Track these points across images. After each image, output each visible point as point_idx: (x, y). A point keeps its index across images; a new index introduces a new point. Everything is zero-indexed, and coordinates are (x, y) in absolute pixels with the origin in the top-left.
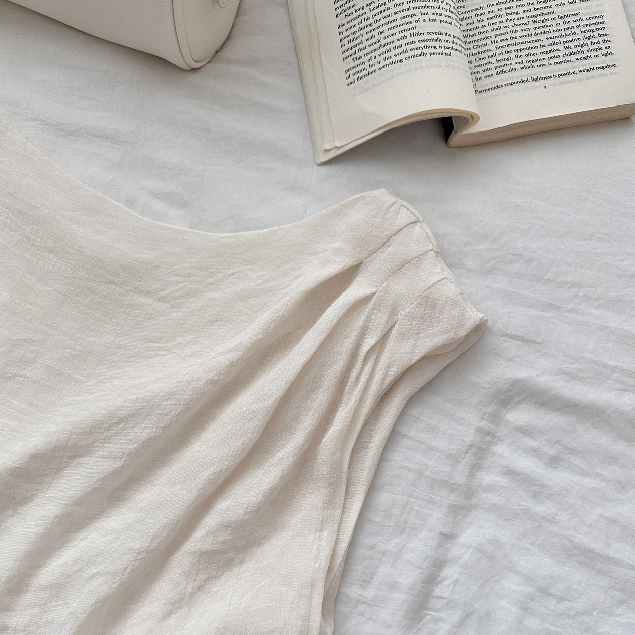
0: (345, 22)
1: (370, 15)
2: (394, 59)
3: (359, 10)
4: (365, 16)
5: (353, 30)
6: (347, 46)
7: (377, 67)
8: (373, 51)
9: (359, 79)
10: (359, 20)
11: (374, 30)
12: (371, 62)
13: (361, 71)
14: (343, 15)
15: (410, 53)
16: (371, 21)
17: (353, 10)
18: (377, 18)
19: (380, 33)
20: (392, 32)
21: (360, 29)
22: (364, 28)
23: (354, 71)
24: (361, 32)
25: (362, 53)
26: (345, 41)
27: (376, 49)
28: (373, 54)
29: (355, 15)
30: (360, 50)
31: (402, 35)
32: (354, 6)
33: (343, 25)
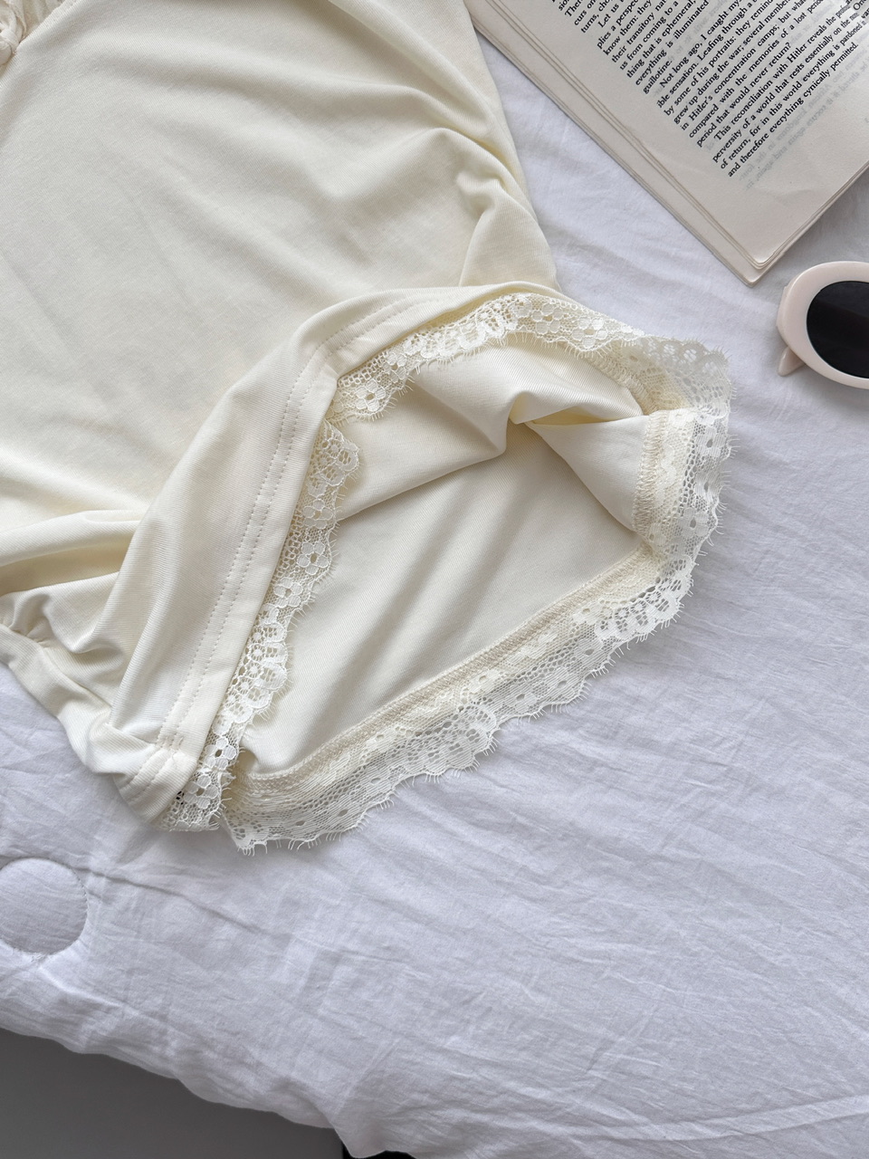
0: (666, 91)
1: (705, 63)
3: (680, 65)
4: (698, 69)
5: (689, 97)
6: (693, 125)
7: (765, 129)
8: (745, 110)
9: (743, 159)
10: (690, 79)
11: (726, 81)
12: (752, 127)
13: (741, 147)
14: (657, 84)
15: (806, 86)
16: (712, 71)
17: (669, 70)
18: (720, 62)
19: (739, 82)
20: (757, 71)
21: (701, 91)
22: (706, 87)
23: (730, 151)
24: (706, 93)
25: (726, 121)
26: (683, 120)
27: (748, 106)
28: (748, 115)
29: (678, 76)
30: (719, 119)
31: (777, 66)
32: (667, 64)
33: (666, 98)
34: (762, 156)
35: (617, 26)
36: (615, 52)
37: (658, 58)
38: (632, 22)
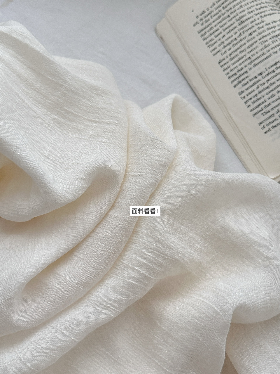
0: (243, 89)
1: (264, 81)
3: (253, 79)
4: (260, 82)
5: (254, 94)
6: (253, 106)
9: (273, 127)
10: (256, 86)
11: (272, 90)
13: (273, 122)
14: (240, 85)
16: (266, 85)
17: (247, 80)
18: (271, 81)
19: (278, 92)
21: (260, 92)
22: (262, 91)
23: (267, 122)
24: (262, 94)
25: (268, 108)
26: (250, 103)
29: (251, 83)
30: (266, 107)
32: (247, 77)
33: (243, 92)
35: (229, 56)
36: (226, 67)
37: (243, 74)
38: (236, 56)
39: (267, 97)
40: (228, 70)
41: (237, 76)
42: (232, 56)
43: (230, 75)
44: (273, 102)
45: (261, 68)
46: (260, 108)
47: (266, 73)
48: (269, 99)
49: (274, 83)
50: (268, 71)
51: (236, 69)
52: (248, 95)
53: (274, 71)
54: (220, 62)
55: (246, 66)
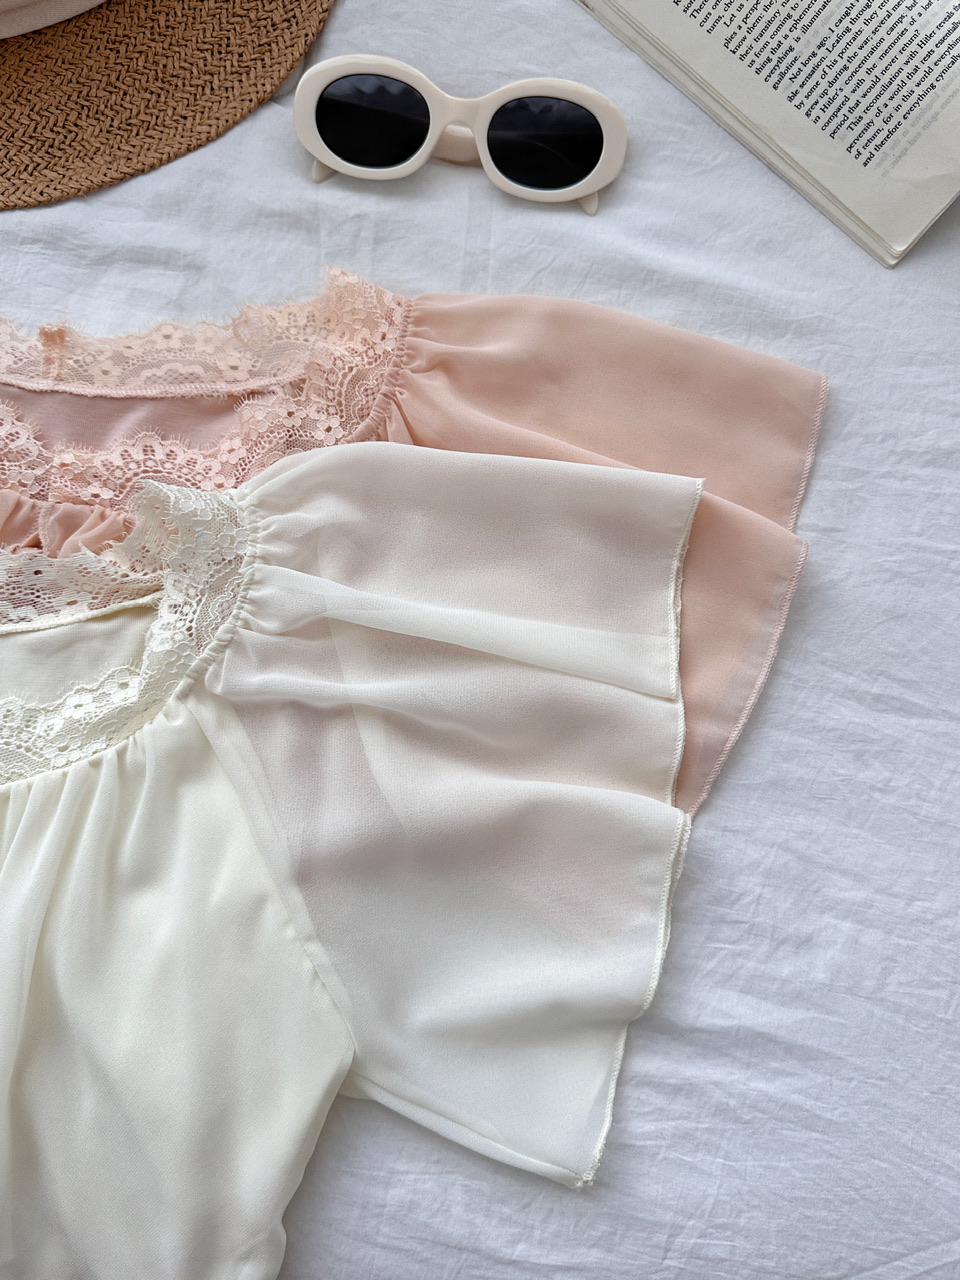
0: (795, 86)
1: (834, 55)
2: (919, 91)
3: (808, 60)
4: (827, 62)
5: (819, 90)
6: (825, 118)
7: (898, 117)
8: (877, 98)
9: (879, 147)
10: (819, 72)
11: (856, 72)
12: (885, 114)
13: (874, 137)
14: (786, 80)
15: (937, 71)
16: (842, 63)
17: (798, 65)
18: (849, 53)
19: (869, 71)
20: (887, 59)
21: (831, 84)
22: (836, 78)
23: (863, 140)
24: (837, 86)
25: (858, 112)
26: (814, 114)
27: (880, 95)
28: (880, 103)
29: (808, 70)
30: (851, 110)
31: (907, 53)
32: (796, 59)
33: (795, 94)
34: (896, 143)
35: (743, 25)
36: (742, 50)
37: (786, 54)
38: (758, 20)
39: (848, 90)
40: (751, 56)
41: (774, 62)
42: (750, 22)
43: (757, 65)
44: (864, 96)
45: (820, 29)
46: (840, 117)
47: (834, 38)
48: (854, 91)
49: (855, 55)
50: (835, 34)
51: (768, 49)
52: (807, 97)
53: (848, 30)
54: (728, 41)
55: (786, 37)
